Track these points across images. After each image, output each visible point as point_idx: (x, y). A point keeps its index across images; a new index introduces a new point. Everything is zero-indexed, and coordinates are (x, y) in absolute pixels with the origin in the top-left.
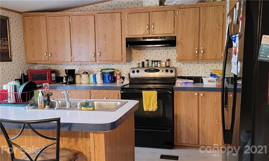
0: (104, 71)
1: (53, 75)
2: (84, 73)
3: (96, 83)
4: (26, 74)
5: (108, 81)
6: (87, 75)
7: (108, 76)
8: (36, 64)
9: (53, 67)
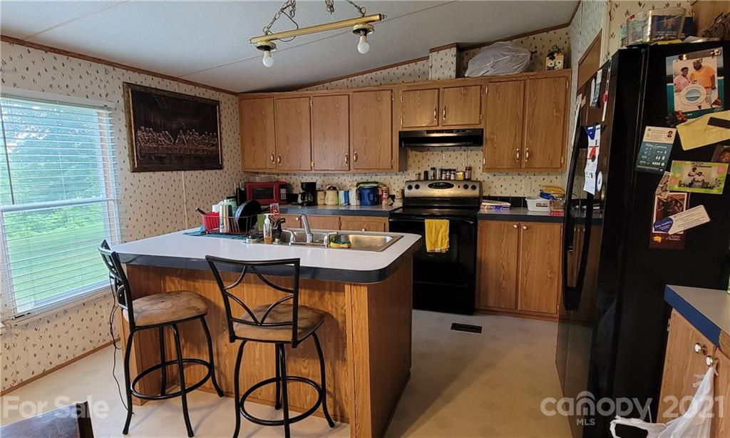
0: (362, 185)
1: (283, 191)
2: (329, 188)
3: (349, 204)
4: (243, 189)
5: (369, 202)
6: (335, 192)
7: (369, 194)
8: (258, 173)
9: (283, 179)
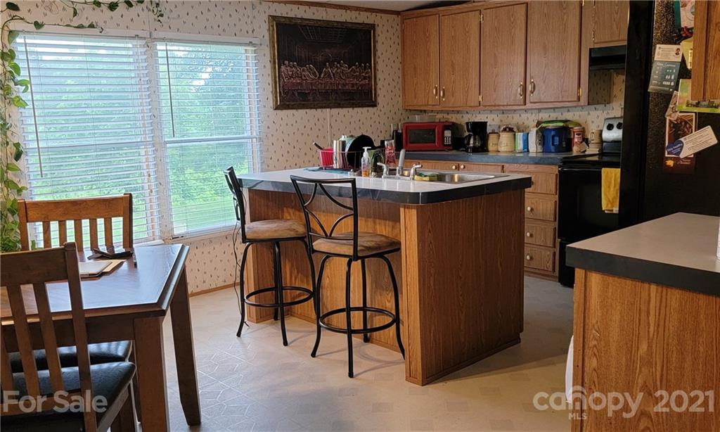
0: (544, 125)
1: (448, 134)
2: (505, 130)
3: (528, 151)
4: (400, 131)
5: (553, 148)
6: (510, 134)
7: (553, 137)
8: (425, 111)
9: (453, 118)
